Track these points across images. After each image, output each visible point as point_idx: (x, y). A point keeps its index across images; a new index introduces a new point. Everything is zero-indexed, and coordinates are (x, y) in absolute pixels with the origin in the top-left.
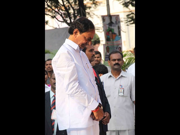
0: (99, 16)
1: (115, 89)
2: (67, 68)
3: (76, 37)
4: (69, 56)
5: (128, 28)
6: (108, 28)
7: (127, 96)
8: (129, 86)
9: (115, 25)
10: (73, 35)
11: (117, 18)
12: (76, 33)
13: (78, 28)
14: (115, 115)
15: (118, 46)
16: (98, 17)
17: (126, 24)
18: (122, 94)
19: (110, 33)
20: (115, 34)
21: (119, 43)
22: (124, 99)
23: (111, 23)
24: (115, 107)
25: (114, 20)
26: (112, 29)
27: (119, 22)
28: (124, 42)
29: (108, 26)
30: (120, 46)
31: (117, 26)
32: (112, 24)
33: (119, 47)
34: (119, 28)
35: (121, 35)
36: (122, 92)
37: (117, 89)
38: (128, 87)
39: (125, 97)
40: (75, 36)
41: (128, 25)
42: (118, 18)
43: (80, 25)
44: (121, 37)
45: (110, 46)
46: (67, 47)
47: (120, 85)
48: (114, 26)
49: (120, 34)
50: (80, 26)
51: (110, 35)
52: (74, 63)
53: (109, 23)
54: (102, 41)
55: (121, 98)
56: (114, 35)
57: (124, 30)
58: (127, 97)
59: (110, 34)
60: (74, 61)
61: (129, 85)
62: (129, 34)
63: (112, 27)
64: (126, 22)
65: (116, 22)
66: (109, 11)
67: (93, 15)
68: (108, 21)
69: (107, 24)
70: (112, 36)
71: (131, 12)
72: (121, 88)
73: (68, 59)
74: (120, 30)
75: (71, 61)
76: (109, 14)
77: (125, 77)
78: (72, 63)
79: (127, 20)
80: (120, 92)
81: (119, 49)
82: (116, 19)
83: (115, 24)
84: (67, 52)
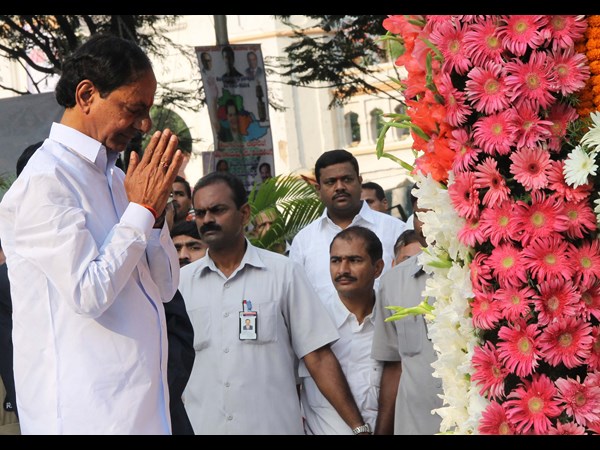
0: (185, 48)
1: (226, 315)
2: (54, 231)
3: (88, 112)
4: (63, 189)
5: (295, 95)
6: (221, 95)
7: (269, 342)
8: (278, 304)
9: (247, 82)
10: (77, 106)
11: (252, 57)
12: (86, 95)
13: (91, 76)
14: (227, 415)
15: (259, 158)
16: (183, 52)
17: (288, 79)
18: (251, 335)
19: (231, 110)
20: (247, 114)
21: (262, 148)
22: (262, 351)
23: (231, 76)
24: (227, 385)
25: (241, 65)
26: (235, 96)
27: (262, 72)
28: (281, 145)
29: (220, 85)
30: (264, 159)
31: (253, 85)
32: (235, 78)
33: (261, 163)
34: (261, 93)
35: (269, 121)
36: (251, 328)
37: (234, 317)
38: (274, 306)
39: (265, 343)
40: (86, 109)
41: (292, 83)
42: (256, 58)
43: (95, 62)
44: (269, 126)
45: (230, 160)
46: (59, 156)
47: (244, 302)
48: (241, 86)
49: (264, 116)
50: (97, 70)
51: (229, 119)
52: (82, 212)
53: (225, 75)
54: (198, 140)
55: (248, 349)
56: (242, 119)
57: (281, 101)
58: (272, 345)
59: (231, 115)
60: (81, 206)
61: (277, 297)
62: (297, 117)
63: (237, 91)
64: (288, 69)
65: (248, 71)
66: (221, 30)
67: (163, 47)
68: (219, 67)
69: (218, 79)
70: (238, 122)
71: (300, 35)
72: (246, 311)
73: (60, 199)
74: (264, 99)
75: (71, 205)
76: (222, 41)
77: (259, 269)
78: (73, 213)
79: (291, 65)
80: (245, 328)
81: (264, 169)
82: (249, 60)
83: (245, 79)
84: (53, 172)
